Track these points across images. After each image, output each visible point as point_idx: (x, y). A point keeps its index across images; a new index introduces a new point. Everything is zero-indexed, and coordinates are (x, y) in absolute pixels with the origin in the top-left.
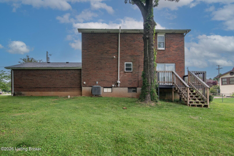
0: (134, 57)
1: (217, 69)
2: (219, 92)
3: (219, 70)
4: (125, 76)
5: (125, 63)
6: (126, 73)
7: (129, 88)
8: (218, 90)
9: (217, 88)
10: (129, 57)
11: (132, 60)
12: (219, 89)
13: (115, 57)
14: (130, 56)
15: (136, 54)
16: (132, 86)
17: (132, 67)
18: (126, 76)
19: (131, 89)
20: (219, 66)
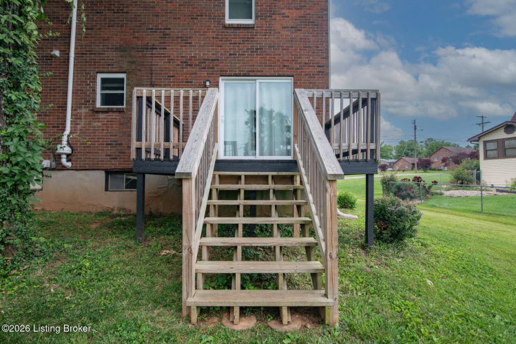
0: (133, 53)
1: (479, 124)
2: (478, 177)
3: (483, 127)
4: (95, 124)
5: (100, 77)
6: (101, 116)
7: (108, 173)
8: (475, 171)
9: (473, 166)
10: (112, 54)
11: (125, 66)
12: (478, 169)
13: (57, 53)
14: (120, 49)
15: (139, 43)
16: (122, 166)
17: (125, 92)
18: (100, 124)
19: (119, 176)
20: (482, 117)
